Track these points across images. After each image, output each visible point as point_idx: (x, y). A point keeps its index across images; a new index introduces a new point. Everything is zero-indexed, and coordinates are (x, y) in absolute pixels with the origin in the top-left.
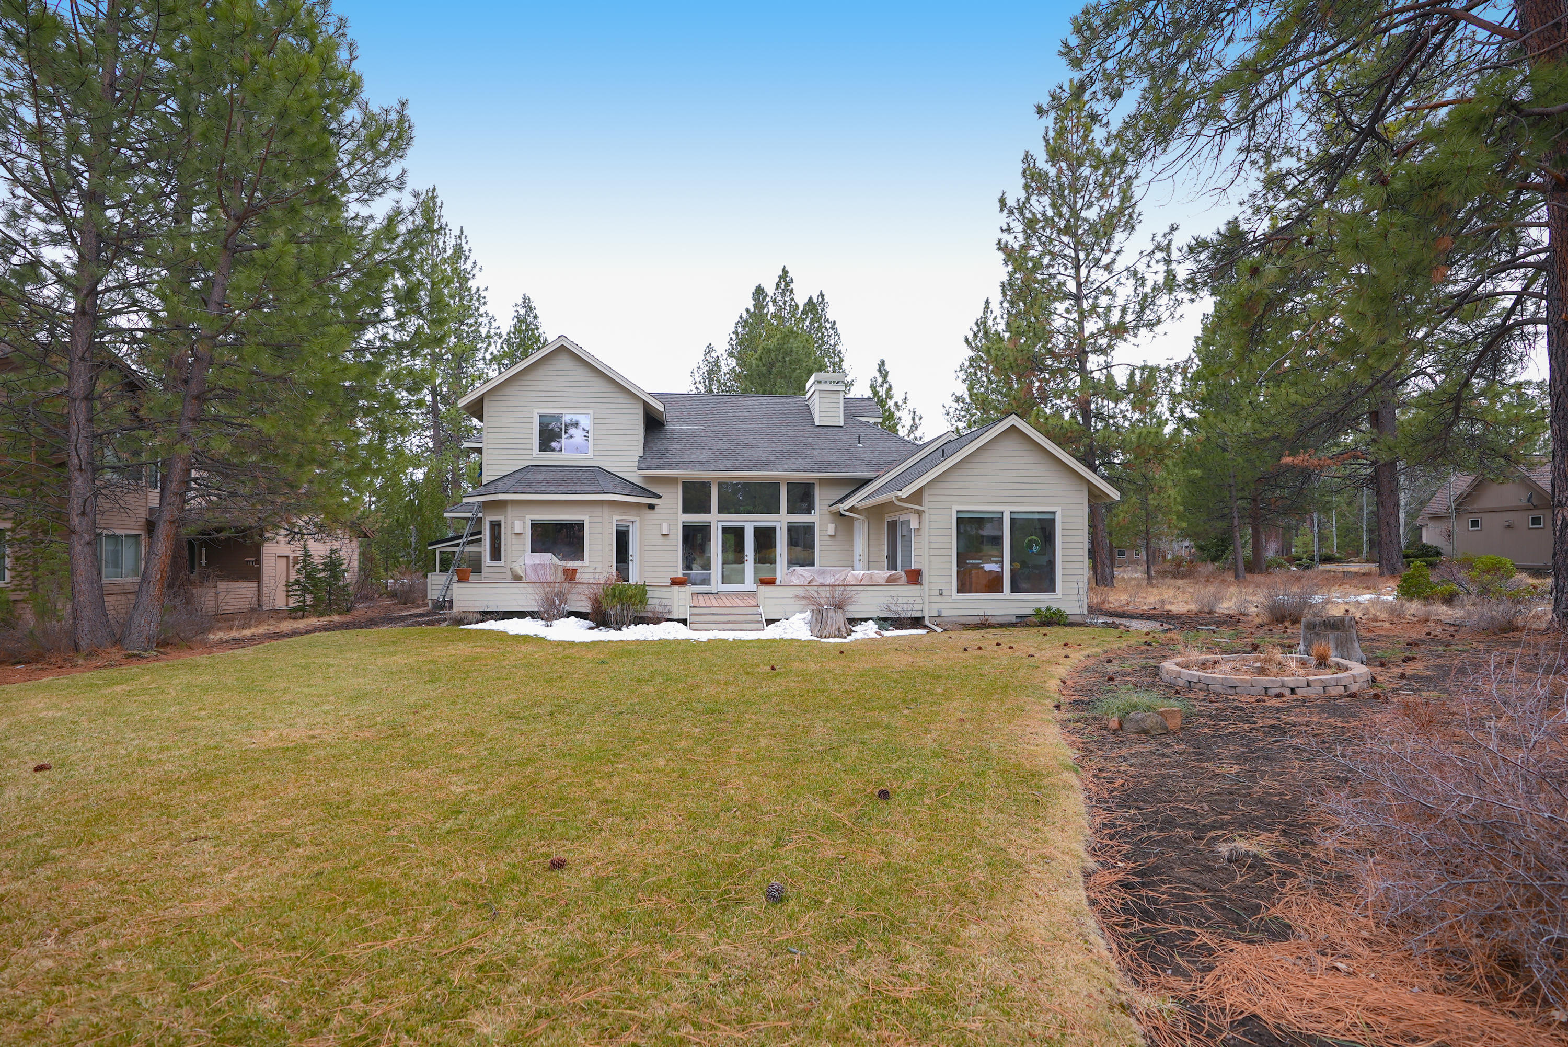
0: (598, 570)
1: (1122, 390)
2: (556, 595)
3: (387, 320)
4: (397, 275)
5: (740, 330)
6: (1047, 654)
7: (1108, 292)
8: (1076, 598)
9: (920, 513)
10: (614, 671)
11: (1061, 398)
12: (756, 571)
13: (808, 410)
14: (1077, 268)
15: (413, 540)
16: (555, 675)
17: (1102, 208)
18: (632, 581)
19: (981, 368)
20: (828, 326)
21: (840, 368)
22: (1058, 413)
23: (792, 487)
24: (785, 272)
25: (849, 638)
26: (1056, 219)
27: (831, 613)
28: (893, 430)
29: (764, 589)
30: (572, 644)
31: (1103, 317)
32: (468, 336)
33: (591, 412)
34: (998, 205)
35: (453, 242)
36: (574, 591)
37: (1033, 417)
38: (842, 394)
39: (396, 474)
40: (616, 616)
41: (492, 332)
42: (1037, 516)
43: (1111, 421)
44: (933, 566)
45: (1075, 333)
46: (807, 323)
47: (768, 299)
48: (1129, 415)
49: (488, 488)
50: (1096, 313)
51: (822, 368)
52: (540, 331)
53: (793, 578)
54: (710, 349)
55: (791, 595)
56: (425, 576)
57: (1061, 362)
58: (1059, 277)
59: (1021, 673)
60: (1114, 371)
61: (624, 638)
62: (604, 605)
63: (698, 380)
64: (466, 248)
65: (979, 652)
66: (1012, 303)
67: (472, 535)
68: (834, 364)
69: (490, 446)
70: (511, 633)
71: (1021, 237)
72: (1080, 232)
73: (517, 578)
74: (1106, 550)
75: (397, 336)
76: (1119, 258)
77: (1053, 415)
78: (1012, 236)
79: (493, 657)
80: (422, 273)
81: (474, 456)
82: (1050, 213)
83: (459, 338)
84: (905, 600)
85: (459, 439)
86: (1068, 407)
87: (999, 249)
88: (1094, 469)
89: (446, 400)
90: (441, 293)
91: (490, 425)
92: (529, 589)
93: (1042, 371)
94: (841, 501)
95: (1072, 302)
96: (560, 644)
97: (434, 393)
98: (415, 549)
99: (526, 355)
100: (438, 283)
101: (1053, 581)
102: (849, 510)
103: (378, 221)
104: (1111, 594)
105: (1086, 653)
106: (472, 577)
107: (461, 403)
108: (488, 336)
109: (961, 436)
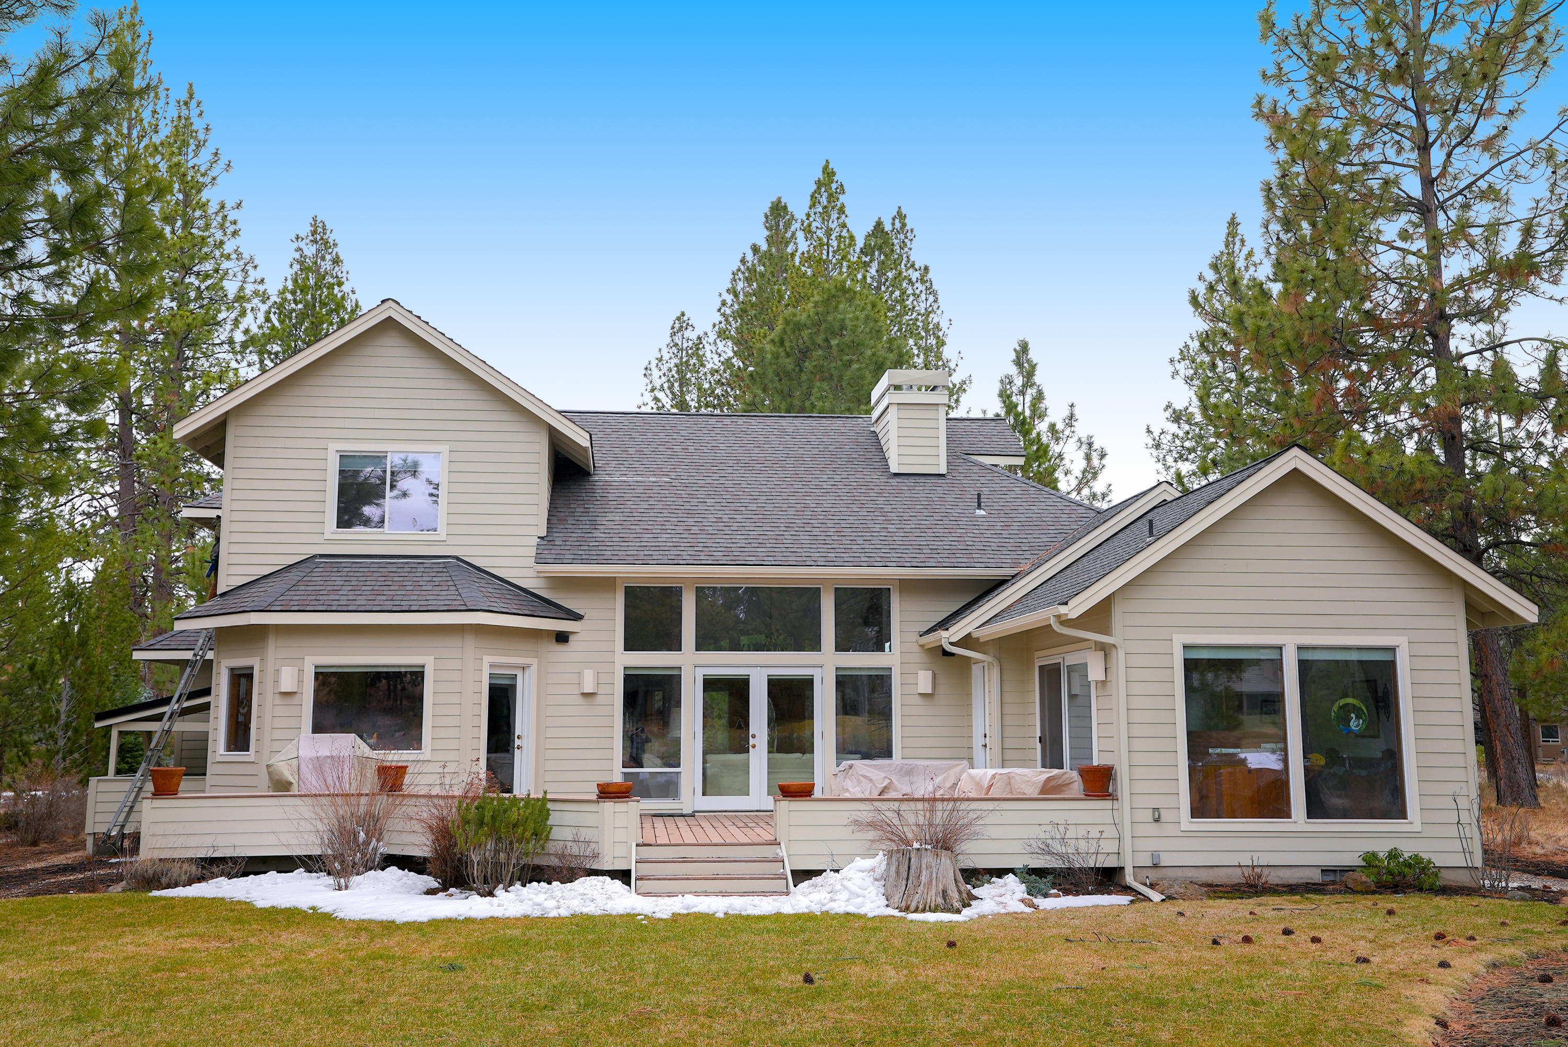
0: (451, 768)
1: (1528, 392)
2: (361, 821)
3: (30, 265)
4: (55, 175)
5: (740, 285)
6: (1400, 959)
7: (1491, 194)
8: (1453, 831)
9: (1106, 650)
10: (475, 987)
11: (1396, 411)
12: (772, 768)
13: (876, 444)
14: (1424, 148)
15: (63, 707)
16: (348, 998)
17: (1474, 27)
18: (519, 790)
19: (1223, 354)
20: (915, 275)
21: (939, 357)
22: (1392, 441)
23: (844, 596)
24: (829, 173)
25: (966, 912)
26: (1380, 51)
27: (928, 858)
28: (1047, 480)
29: (787, 806)
30: (389, 927)
31: (1480, 246)
32: (199, 296)
33: (444, 448)
34: (1258, 27)
35: (172, 112)
36: (399, 812)
37: (1338, 450)
38: (942, 410)
39: (35, 571)
40: (483, 863)
41: (249, 289)
42: (1354, 656)
43: (1509, 456)
44: (1138, 759)
45: (1422, 280)
46: (873, 271)
47: (795, 226)
48: (1547, 442)
49: (230, 600)
50: (1467, 237)
51: (902, 361)
52: (346, 288)
53: (849, 784)
54: (681, 324)
55: (844, 818)
56: (84, 783)
57: (1394, 339)
58: (1385, 168)
59: (1344, 1000)
60: (1512, 354)
61: (498, 912)
62: (460, 841)
63: (657, 383)
64: (198, 125)
65: (1247, 949)
66: (1288, 224)
67: (192, 696)
68: (927, 350)
69: (236, 516)
70: (260, 904)
71: (1304, 91)
72: (1429, 75)
73: (281, 786)
74: (1515, 725)
75: (52, 297)
76: (1513, 125)
77: (1381, 445)
78: (1286, 88)
79: (219, 959)
80: (108, 172)
81: (204, 534)
82: (1363, 41)
83: (182, 300)
84: (1082, 832)
85: (175, 500)
86: (1412, 430)
87: (1259, 115)
88: (1476, 556)
89: (149, 424)
90: (145, 213)
91: (239, 474)
92: (304, 808)
93: (1352, 357)
94: (944, 624)
95: (1415, 218)
96: (364, 927)
97: (125, 408)
98: (67, 726)
99: (316, 336)
100: (140, 192)
101: (1398, 792)
102: (961, 643)
103: (17, 70)
104: (1534, 824)
105: (1488, 957)
106: (185, 784)
107: (181, 430)
108: (240, 298)
109: (1187, 492)
